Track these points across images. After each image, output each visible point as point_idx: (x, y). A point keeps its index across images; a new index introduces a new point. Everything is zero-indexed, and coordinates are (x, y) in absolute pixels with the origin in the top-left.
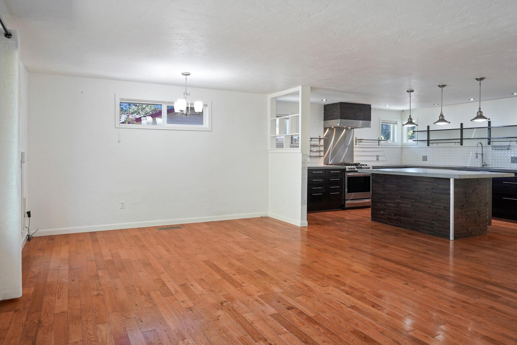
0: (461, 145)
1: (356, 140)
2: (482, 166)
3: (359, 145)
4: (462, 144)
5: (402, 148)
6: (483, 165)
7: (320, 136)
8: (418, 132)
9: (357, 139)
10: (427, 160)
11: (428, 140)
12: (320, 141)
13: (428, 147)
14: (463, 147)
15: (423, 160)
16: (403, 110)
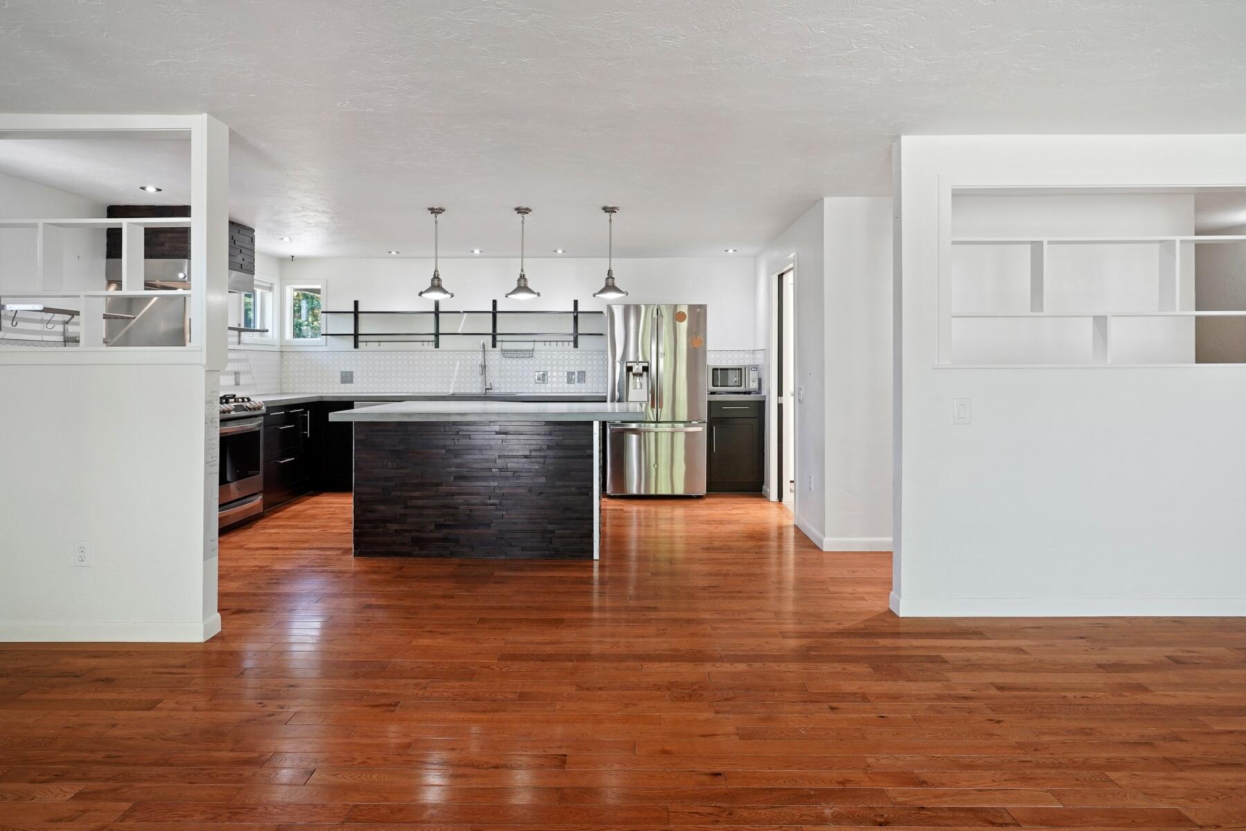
0: (435, 347)
2: (483, 389)
4: (437, 346)
5: (281, 352)
6: (486, 389)
8: (328, 314)
10: (354, 381)
11: (356, 335)
13: (356, 350)
14: (440, 353)
15: (343, 382)
16: (293, 256)
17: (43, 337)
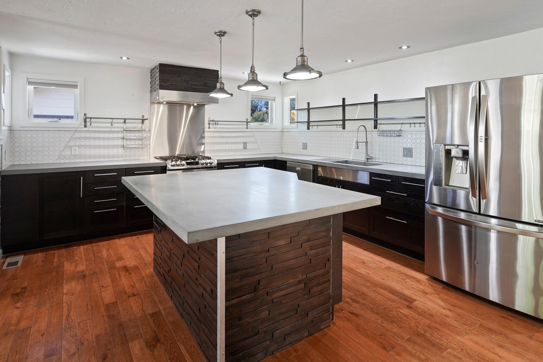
0: (343, 129)
1: (209, 121)
2: (366, 159)
3: (214, 128)
5: (282, 132)
6: (368, 159)
7: (143, 116)
8: (298, 111)
9: (210, 119)
10: (308, 148)
11: (309, 122)
12: (143, 123)
13: (308, 130)
14: (346, 132)
15: (303, 148)
16: (280, 82)
17: (112, 129)
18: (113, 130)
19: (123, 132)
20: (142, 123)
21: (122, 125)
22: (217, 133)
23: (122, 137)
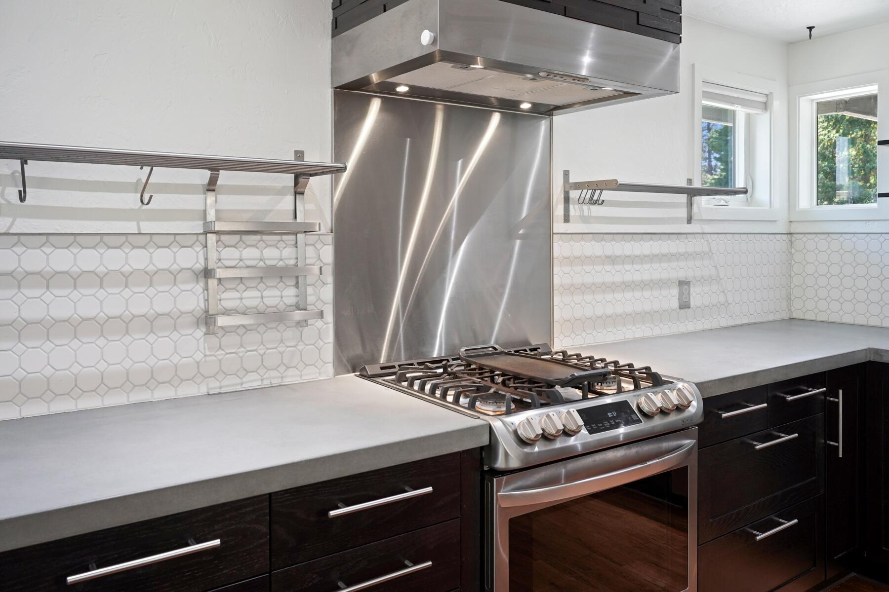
1: (569, 186)
3: (585, 219)
5: (791, 234)
7: (299, 155)
9: (572, 180)
12: (298, 191)
16: (810, 28)
17: (142, 224)
18: (148, 227)
19: (202, 238)
20: (296, 193)
21: (195, 202)
22: (593, 243)
23: (200, 265)
